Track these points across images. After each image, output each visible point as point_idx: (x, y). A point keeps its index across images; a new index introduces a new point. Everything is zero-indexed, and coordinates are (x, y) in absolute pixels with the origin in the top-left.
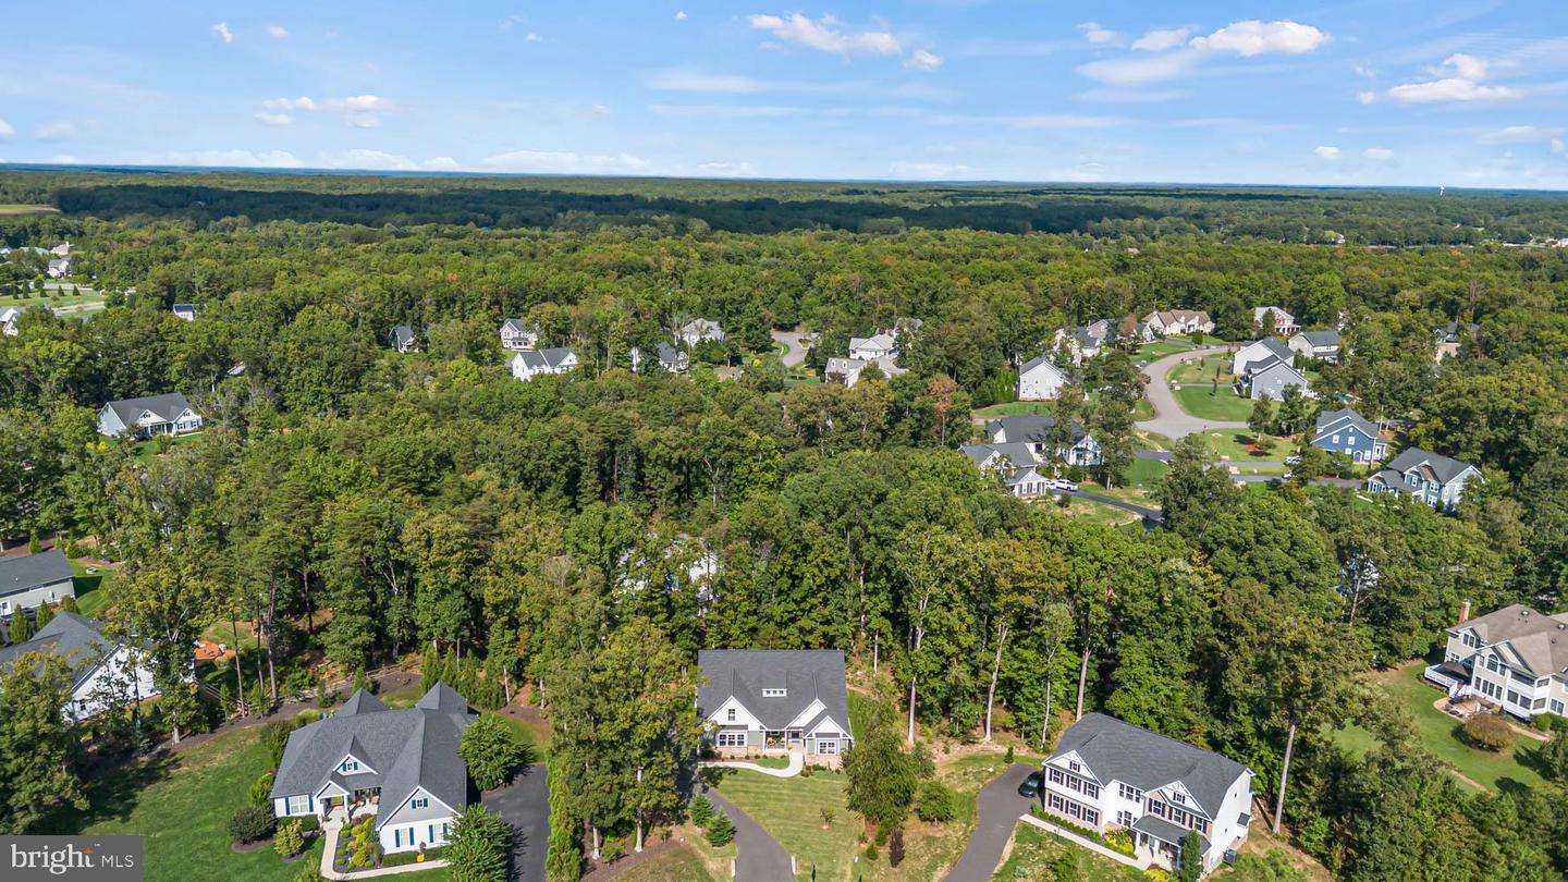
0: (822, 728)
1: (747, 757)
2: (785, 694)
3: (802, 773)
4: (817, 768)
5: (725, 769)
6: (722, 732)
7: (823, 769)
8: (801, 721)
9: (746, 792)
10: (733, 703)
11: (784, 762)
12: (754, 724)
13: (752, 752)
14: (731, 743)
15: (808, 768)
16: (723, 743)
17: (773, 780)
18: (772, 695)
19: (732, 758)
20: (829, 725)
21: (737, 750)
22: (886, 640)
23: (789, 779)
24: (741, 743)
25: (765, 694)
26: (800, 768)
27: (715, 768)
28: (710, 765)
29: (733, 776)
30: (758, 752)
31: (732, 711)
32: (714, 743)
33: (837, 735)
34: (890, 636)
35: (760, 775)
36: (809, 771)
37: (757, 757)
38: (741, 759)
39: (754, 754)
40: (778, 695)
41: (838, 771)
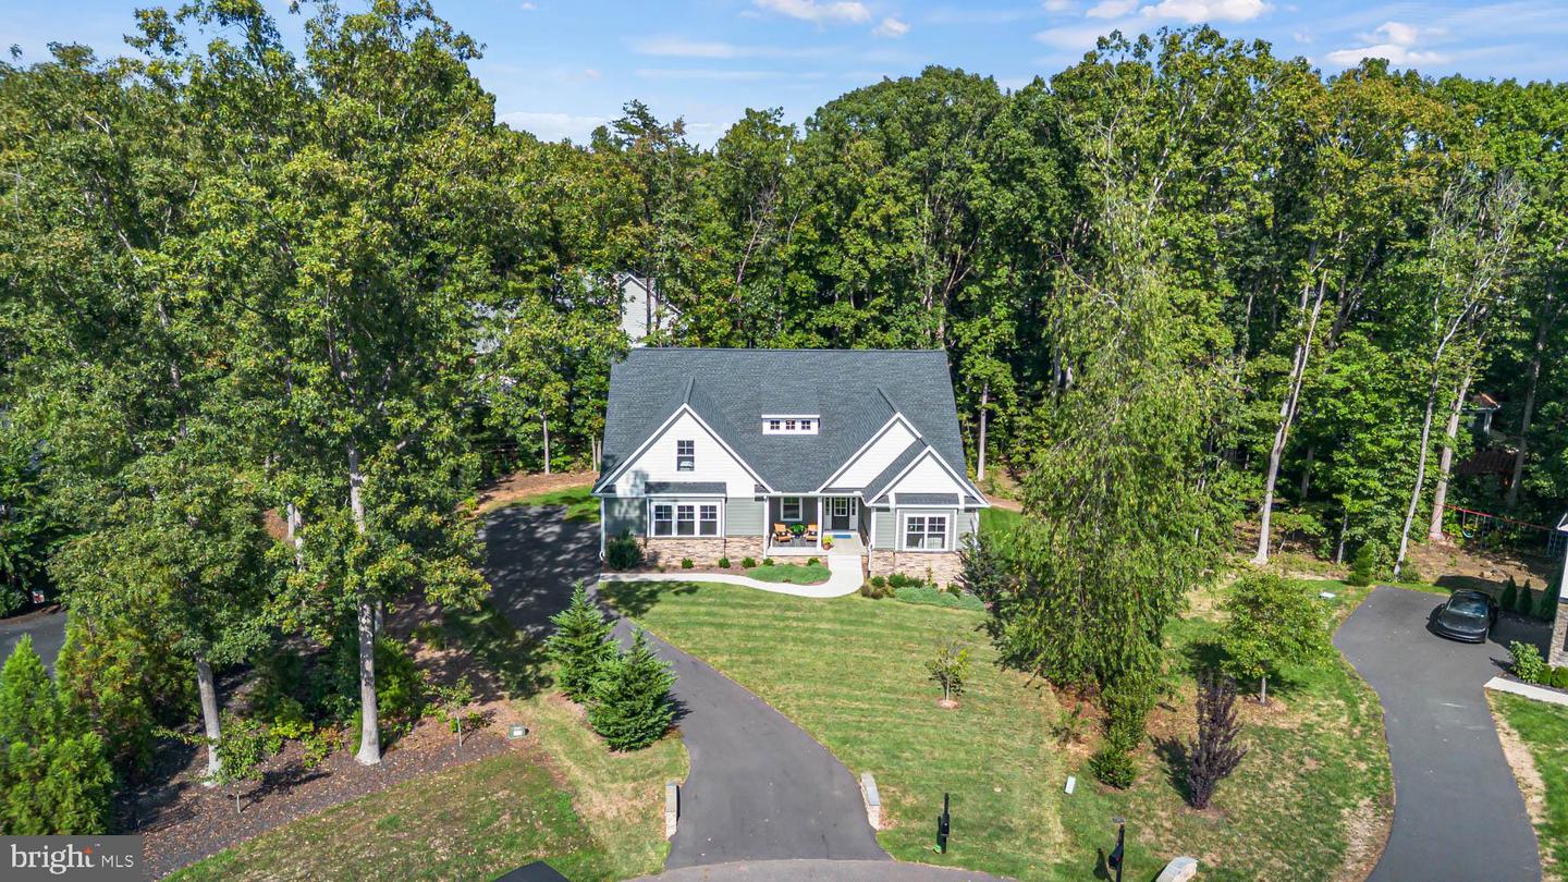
0: (912, 483)
1: (725, 564)
2: (814, 429)
3: (864, 592)
4: (898, 582)
5: (666, 585)
6: (659, 500)
7: (917, 584)
8: (855, 476)
9: (721, 626)
10: (687, 426)
11: (817, 571)
12: (741, 482)
13: (737, 553)
14: (686, 528)
15: (878, 582)
16: (663, 529)
17: (789, 604)
18: (783, 430)
19: (687, 565)
20: (930, 476)
21: (701, 548)
22: (1004, 405)
23: (831, 601)
24: (709, 528)
25: (767, 429)
26: (859, 581)
27: (640, 584)
28: (626, 578)
29: (684, 597)
30: (751, 552)
31: (686, 450)
32: (642, 530)
33: (953, 498)
34: (1011, 395)
35: (757, 594)
36: (876, 588)
37: (749, 563)
38: (709, 568)
39: (742, 555)
40: (798, 430)
41: (952, 589)
